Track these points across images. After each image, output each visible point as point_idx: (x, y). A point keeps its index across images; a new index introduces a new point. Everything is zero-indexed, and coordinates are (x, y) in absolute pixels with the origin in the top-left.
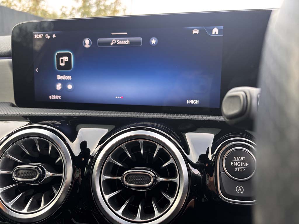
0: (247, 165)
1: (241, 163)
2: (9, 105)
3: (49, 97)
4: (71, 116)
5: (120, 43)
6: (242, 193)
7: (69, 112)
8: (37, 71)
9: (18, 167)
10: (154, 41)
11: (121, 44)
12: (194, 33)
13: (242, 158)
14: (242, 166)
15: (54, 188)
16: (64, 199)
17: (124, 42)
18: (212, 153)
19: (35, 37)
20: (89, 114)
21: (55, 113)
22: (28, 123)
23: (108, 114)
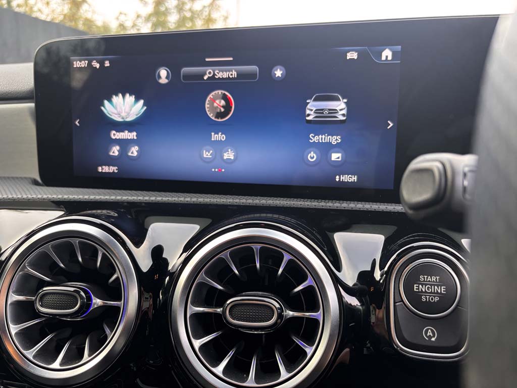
0: (444, 291)
1: (433, 287)
2: (30, 183)
3: (97, 169)
4: (136, 201)
5: (220, 75)
6: (433, 339)
7: (133, 196)
8: (78, 124)
9: (45, 289)
10: (279, 73)
11: (221, 77)
12: (350, 59)
13: (434, 279)
14: (434, 293)
15: (106, 326)
16: (124, 346)
17: (228, 73)
18: (381, 268)
19: (75, 66)
20: (167, 199)
21: (107, 197)
22: (62, 213)
23: (199, 199)
